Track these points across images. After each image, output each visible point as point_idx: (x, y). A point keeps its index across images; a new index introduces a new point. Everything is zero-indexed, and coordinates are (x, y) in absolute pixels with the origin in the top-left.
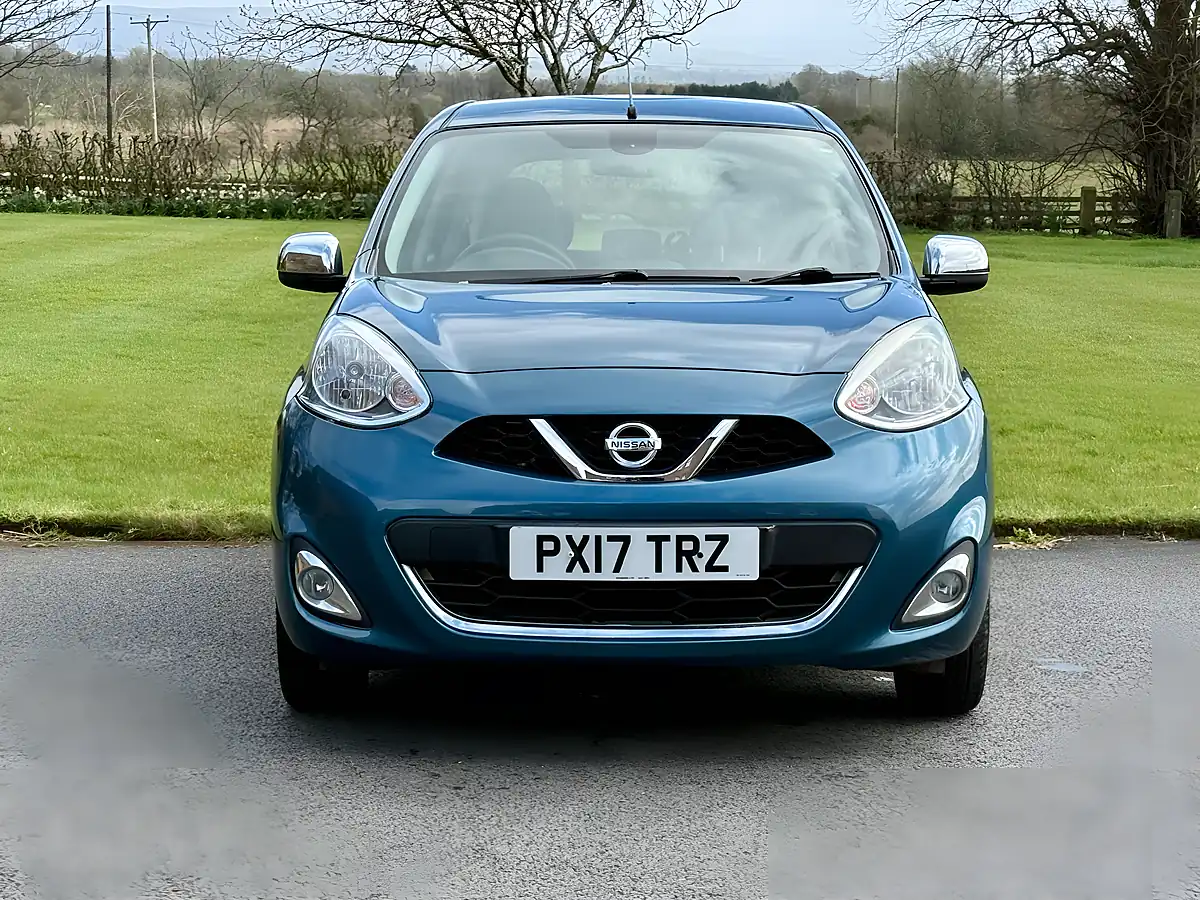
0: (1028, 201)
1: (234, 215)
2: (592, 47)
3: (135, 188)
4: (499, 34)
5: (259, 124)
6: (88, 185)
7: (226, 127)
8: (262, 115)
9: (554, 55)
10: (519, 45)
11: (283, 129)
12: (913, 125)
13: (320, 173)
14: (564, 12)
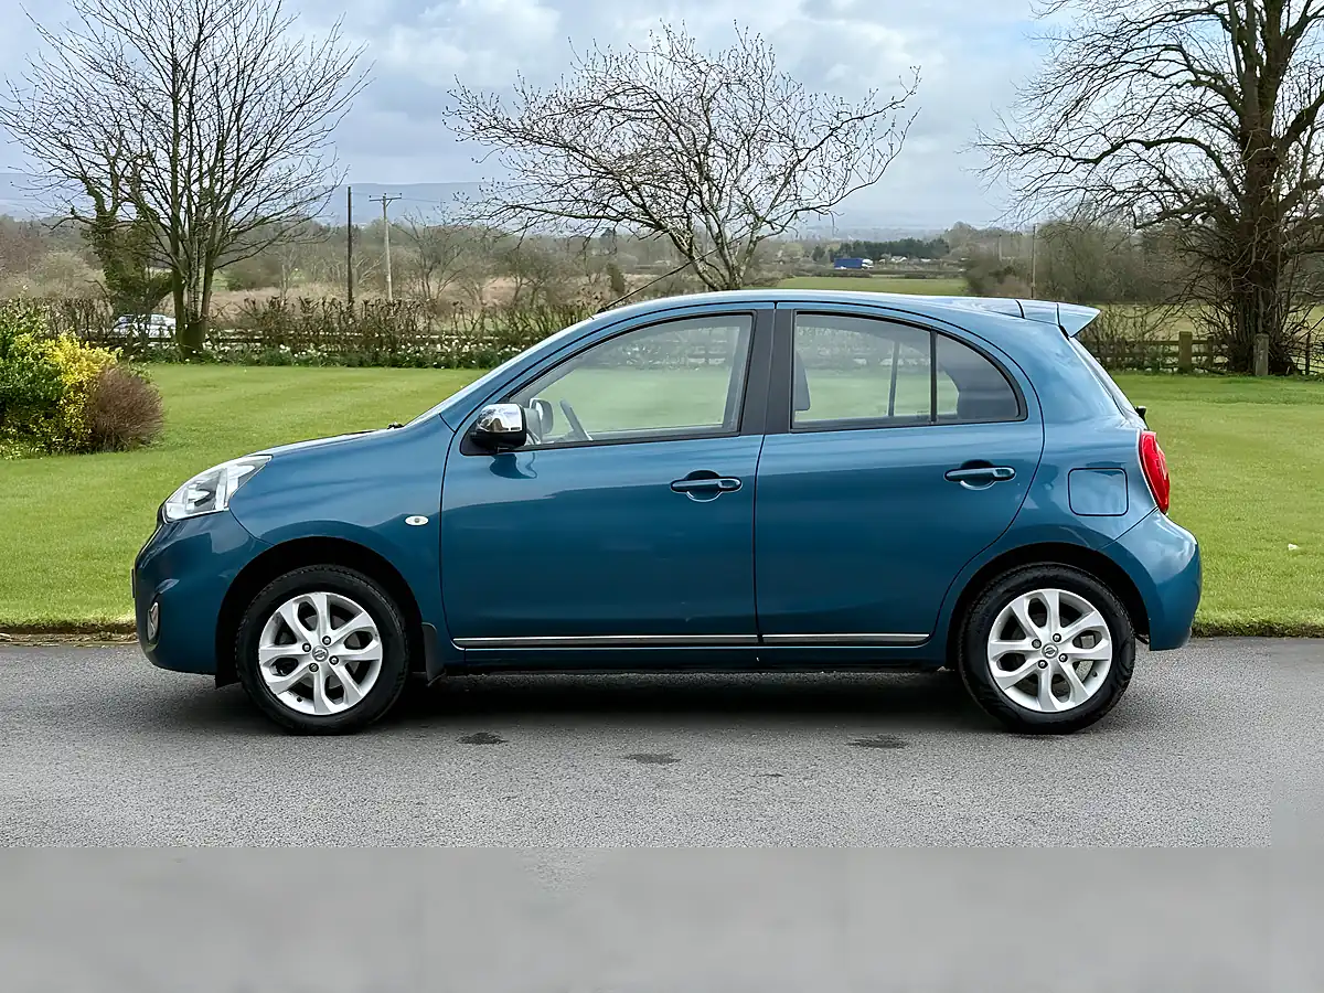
0: (1133, 345)
1: (448, 366)
2: (751, 219)
3: (366, 342)
4: (672, 209)
5: (479, 284)
6: (328, 341)
7: (450, 286)
8: (482, 276)
9: (719, 226)
10: (688, 218)
11: (499, 287)
12: (1050, 274)
13: (520, 329)
14: (727, 189)
